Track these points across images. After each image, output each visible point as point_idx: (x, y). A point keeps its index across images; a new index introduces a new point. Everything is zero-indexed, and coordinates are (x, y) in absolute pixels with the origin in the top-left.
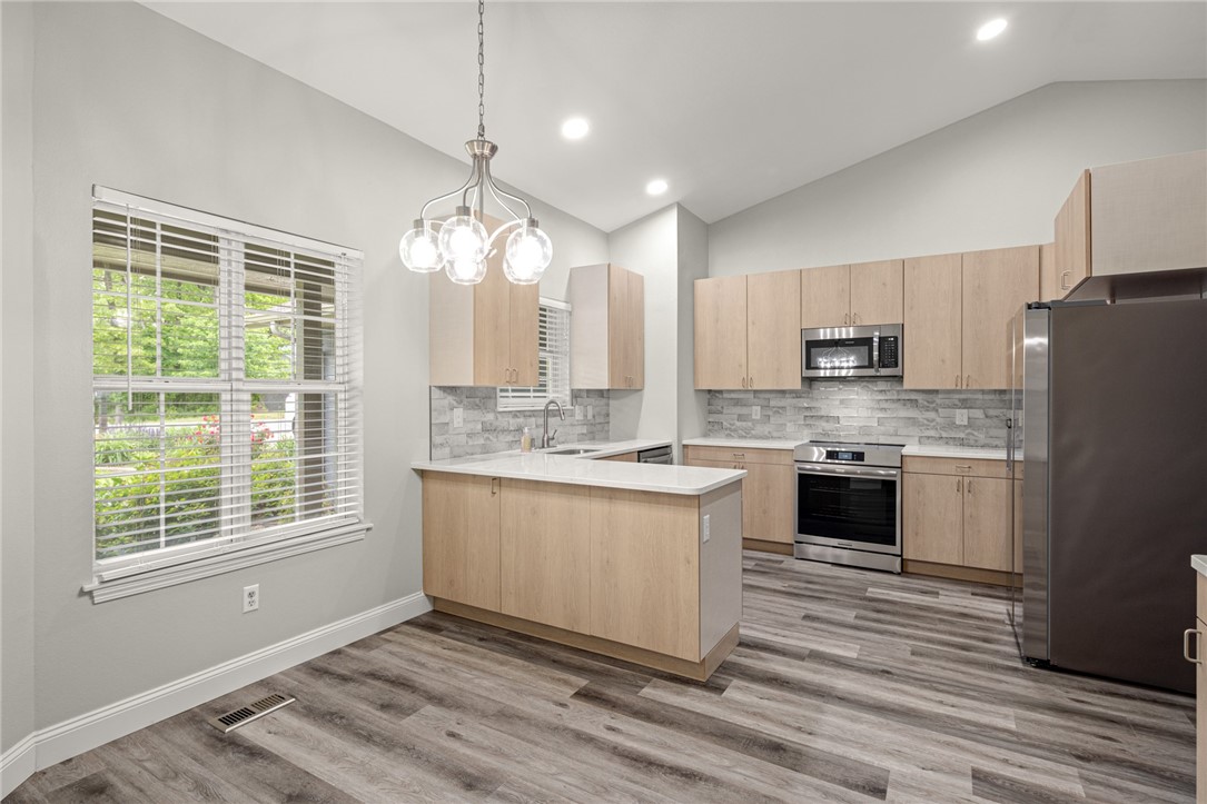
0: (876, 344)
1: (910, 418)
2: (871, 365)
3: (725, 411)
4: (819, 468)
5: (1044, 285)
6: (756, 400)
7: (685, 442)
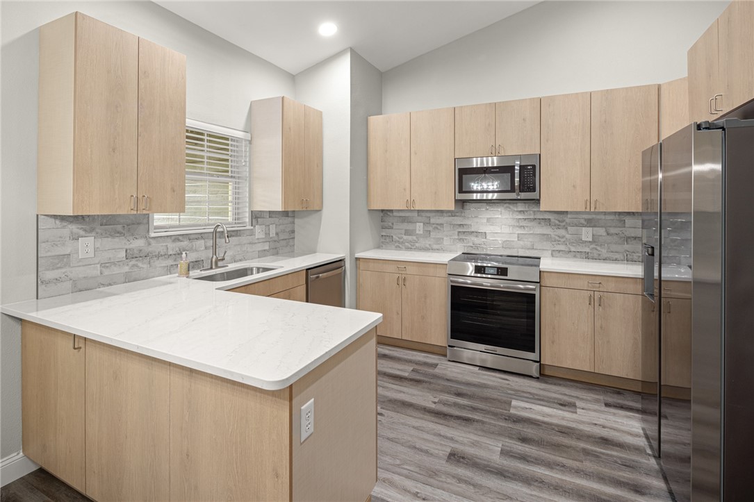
0: (517, 172)
1: (544, 235)
2: (512, 190)
3: (394, 227)
4: (469, 282)
5: (662, 120)
6: (420, 218)
7: (358, 255)
